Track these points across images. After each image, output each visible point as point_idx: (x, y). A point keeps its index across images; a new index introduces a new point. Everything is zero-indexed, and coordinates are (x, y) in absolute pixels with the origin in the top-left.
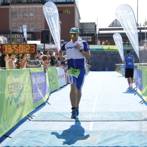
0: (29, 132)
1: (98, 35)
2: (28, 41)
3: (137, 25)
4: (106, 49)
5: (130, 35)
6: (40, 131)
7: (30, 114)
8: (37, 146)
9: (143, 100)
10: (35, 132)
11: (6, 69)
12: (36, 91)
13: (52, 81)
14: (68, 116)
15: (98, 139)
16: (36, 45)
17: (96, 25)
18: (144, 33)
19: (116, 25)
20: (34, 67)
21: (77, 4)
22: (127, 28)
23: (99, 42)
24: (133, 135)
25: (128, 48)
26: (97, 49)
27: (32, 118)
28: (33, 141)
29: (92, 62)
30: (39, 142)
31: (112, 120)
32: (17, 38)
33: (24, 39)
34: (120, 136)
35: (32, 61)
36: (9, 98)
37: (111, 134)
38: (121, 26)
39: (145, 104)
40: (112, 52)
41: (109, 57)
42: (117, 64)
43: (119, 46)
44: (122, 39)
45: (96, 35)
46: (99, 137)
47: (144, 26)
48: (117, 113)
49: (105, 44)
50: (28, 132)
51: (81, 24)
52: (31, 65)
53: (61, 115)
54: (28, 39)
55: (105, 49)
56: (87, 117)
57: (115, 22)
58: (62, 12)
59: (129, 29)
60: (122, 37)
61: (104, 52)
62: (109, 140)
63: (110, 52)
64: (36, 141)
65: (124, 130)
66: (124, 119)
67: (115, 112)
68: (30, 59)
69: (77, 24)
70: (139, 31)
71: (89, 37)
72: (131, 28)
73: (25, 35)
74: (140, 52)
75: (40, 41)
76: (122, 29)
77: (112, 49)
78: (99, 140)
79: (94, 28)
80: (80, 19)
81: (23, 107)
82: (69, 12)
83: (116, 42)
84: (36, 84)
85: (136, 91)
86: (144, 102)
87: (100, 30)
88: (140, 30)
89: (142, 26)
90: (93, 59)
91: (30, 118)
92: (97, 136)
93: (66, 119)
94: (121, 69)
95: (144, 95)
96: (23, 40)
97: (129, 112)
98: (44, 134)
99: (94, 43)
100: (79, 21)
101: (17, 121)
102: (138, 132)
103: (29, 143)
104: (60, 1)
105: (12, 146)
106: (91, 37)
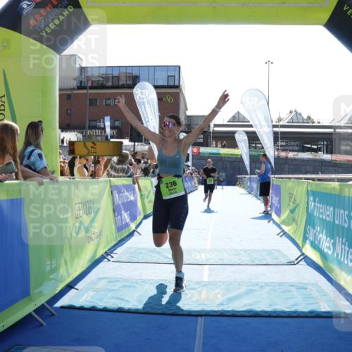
0: (106, 281)
1: (213, 132)
2: (112, 139)
4: (224, 154)
5: (262, 133)
6: (125, 280)
7: (109, 250)
8: (118, 306)
9: (283, 231)
10: (116, 281)
12: (121, 214)
13: (147, 198)
15: (219, 296)
19: (238, 120)
20: (121, 177)
21: (183, 89)
22: (257, 123)
23: (214, 143)
24: (274, 290)
25: (255, 153)
26: (211, 153)
27: (112, 257)
28: (113, 297)
30: (121, 299)
31: (239, 262)
32: (97, 136)
33: (107, 137)
34: (254, 291)
37: (239, 288)
39: (286, 237)
40: (232, 158)
41: (228, 164)
42: (238, 176)
43: (243, 150)
44: (249, 140)
45: (210, 132)
46: (218, 293)
47: (276, 122)
48: (245, 251)
50: (104, 280)
51: (188, 117)
52: (118, 173)
54: (112, 137)
55: (222, 154)
56: (198, 257)
57: (237, 116)
58: (162, 99)
60: (248, 137)
61: (221, 158)
62: (235, 298)
63: (229, 158)
64: (117, 298)
65: (258, 281)
66: (257, 263)
67: (242, 250)
69: (182, 118)
72: (263, 123)
73: (108, 130)
78: (220, 299)
80: (187, 110)
82: (171, 100)
83: (239, 144)
84: (120, 203)
85: (271, 215)
86: (285, 233)
87: (216, 126)
89: (274, 123)
91: (109, 257)
92: (217, 291)
93: (166, 261)
95: (283, 222)
96: (104, 138)
97: (264, 250)
98: (130, 286)
99: (206, 144)
100: (185, 113)
101: (89, 261)
102: (280, 284)
103: (105, 300)
104: (160, 83)
105: (77, 304)
106: (202, 136)
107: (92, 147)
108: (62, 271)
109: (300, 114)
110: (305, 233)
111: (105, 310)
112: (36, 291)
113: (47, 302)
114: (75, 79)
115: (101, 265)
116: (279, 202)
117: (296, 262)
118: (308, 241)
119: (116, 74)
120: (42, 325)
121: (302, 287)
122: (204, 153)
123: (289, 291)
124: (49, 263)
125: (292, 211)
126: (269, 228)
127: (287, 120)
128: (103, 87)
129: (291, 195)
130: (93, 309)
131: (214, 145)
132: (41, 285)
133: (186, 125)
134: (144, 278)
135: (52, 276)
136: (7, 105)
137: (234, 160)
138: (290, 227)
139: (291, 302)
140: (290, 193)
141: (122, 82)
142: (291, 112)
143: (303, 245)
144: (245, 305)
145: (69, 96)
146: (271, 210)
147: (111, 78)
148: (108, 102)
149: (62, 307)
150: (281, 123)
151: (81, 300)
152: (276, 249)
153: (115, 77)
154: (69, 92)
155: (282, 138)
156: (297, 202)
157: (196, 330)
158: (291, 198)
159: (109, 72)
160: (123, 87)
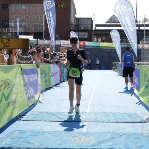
0: (19, 132)
1: (95, 31)
2: (20, 36)
3: (136, 21)
4: (103, 47)
5: (129, 32)
6: (31, 132)
8: (27, 147)
9: (140, 101)
10: (25, 132)
14: (61, 117)
15: (92, 140)
16: (28, 40)
17: (92, 21)
18: (143, 31)
19: (113, 21)
24: (129, 137)
25: (126, 46)
26: (93, 46)
28: (24, 142)
30: (29, 143)
32: (8, 32)
33: (16, 33)
35: (23, 57)
37: (106, 136)
38: (119, 23)
39: (142, 105)
40: (109, 49)
41: (106, 54)
42: (113, 63)
43: (116, 44)
44: (120, 36)
45: (93, 31)
47: (143, 22)
48: (113, 114)
50: (17, 132)
51: (77, 19)
53: (54, 115)
54: (21, 34)
55: (101, 47)
57: (113, 18)
59: (128, 26)
60: (120, 34)
61: (101, 49)
62: (103, 142)
63: (106, 49)
64: (26, 142)
66: (120, 121)
67: (110, 113)
68: (21, 54)
69: (72, 20)
70: (138, 28)
71: (85, 33)
72: (130, 25)
74: (139, 51)
75: (33, 36)
77: (109, 47)
79: (91, 24)
80: (76, 13)
82: (64, 6)
83: (113, 40)
84: (28, 81)
85: (133, 90)
86: (141, 103)
87: (97, 26)
89: (141, 23)
92: (91, 138)
94: (118, 67)
95: (142, 95)
96: (14, 34)
97: (125, 113)
98: (35, 135)
99: (90, 39)
100: (75, 16)
102: (134, 134)
106: (87, 33)
107: (7, 43)
116: (139, 81)
117: (147, 121)
122: (88, 46)
123: (139, 138)
126: (131, 99)
129: (146, 76)
131: (96, 40)
133: (75, 25)
134: (44, 130)
137: (110, 51)
138: (145, 98)
139: (139, 144)
144: (109, 146)
146: (134, 87)
150: (146, 23)
152: (134, 112)
155: (146, 35)
158: (145, 78)
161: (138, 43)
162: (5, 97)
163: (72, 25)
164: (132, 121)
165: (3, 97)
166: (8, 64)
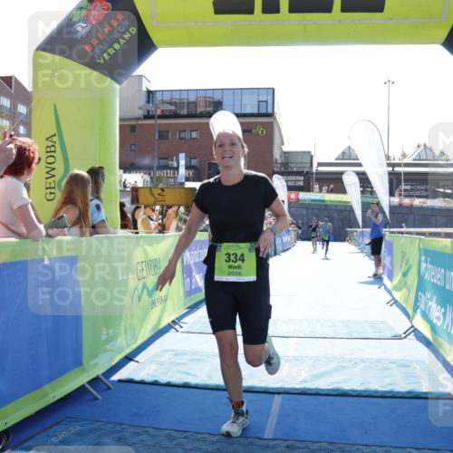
0: (173, 353)
1: (316, 173)
2: (186, 183)
3: (388, 158)
4: (331, 201)
7: (177, 318)
10: (184, 353)
11: (137, 233)
12: (190, 276)
15: (303, 372)
17: (312, 157)
18: (399, 174)
19: (348, 158)
21: (278, 118)
23: (317, 186)
24: (371, 368)
25: (369, 200)
26: (313, 200)
27: (181, 327)
28: (179, 372)
29: (303, 224)
30: (188, 374)
31: (333, 336)
32: (168, 177)
36: (136, 288)
37: (329, 364)
38: (357, 159)
39: (397, 306)
40: (341, 206)
41: (335, 215)
42: (348, 230)
43: (353, 196)
45: (313, 173)
46: (303, 370)
47: (399, 160)
49: (328, 192)
50: (170, 353)
51: (285, 153)
54: (187, 179)
55: (327, 201)
57: (347, 152)
58: (251, 131)
60: (360, 179)
61: (326, 205)
62: (322, 375)
63: (336, 206)
64: (183, 373)
65: (353, 357)
66: (355, 336)
67: (339, 321)
69: (277, 155)
70: (390, 169)
71: (298, 178)
73: (182, 171)
74: (392, 208)
76: (360, 165)
78: (304, 375)
79: (309, 161)
80: (282, 143)
81: (165, 306)
82: (262, 131)
83: (348, 188)
84: (192, 262)
85: (383, 279)
86: (396, 302)
87: (320, 164)
88: (393, 167)
89: (397, 161)
90: (305, 218)
91: (177, 327)
92: (301, 367)
95: (397, 288)
97: (366, 322)
98: (199, 360)
99: (307, 188)
100: (281, 148)
101: (152, 330)
102: (379, 361)
103: (169, 374)
104: (249, 110)
105: (137, 378)
106: (302, 178)
107: (159, 194)
108: (121, 341)
109: (431, 150)
110: (417, 300)
111: (169, 385)
112: (91, 363)
113: (103, 374)
114: (140, 108)
115: (167, 335)
116: (392, 263)
117: (403, 336)
118: (418, 311)
119: (192, 99)
120: (96, 399)
121: (404, 365)
122: (304, 200)
123: (388, 369)
124: (105, 333)
125: (405, 275)
127: (413, 157)
128: (176, 115)
129: (404, 253)
130: (155, 383)
132: (96, 356)
133: (282, 163)
135: (108, 347)
136: (58, 145)
137: (343, 208)
138: (401, 292)
139: (388, 380)
140: (402, 252)
141: (200, 109)
142: (419, 146)
143: (414, 316)
144: (332, 383)
145: (133, 128)
147: (186, 105)
148: (183, 135)
149: (120, 381)
150: (405, 161)
151: (142, 374)
152: (382, 320)
153: (192, 103)
154: (134, 123)
155: (405, 181)
156: (410, 263)
157: (270, 408)
158: (403, 257)
159: (184, 96)
160: (202, 115)
161: (392, 194)
162: (148, 291)
163: (276, 163)
164: (377, 336)
165: (145, 290)
166: (160, 232)
